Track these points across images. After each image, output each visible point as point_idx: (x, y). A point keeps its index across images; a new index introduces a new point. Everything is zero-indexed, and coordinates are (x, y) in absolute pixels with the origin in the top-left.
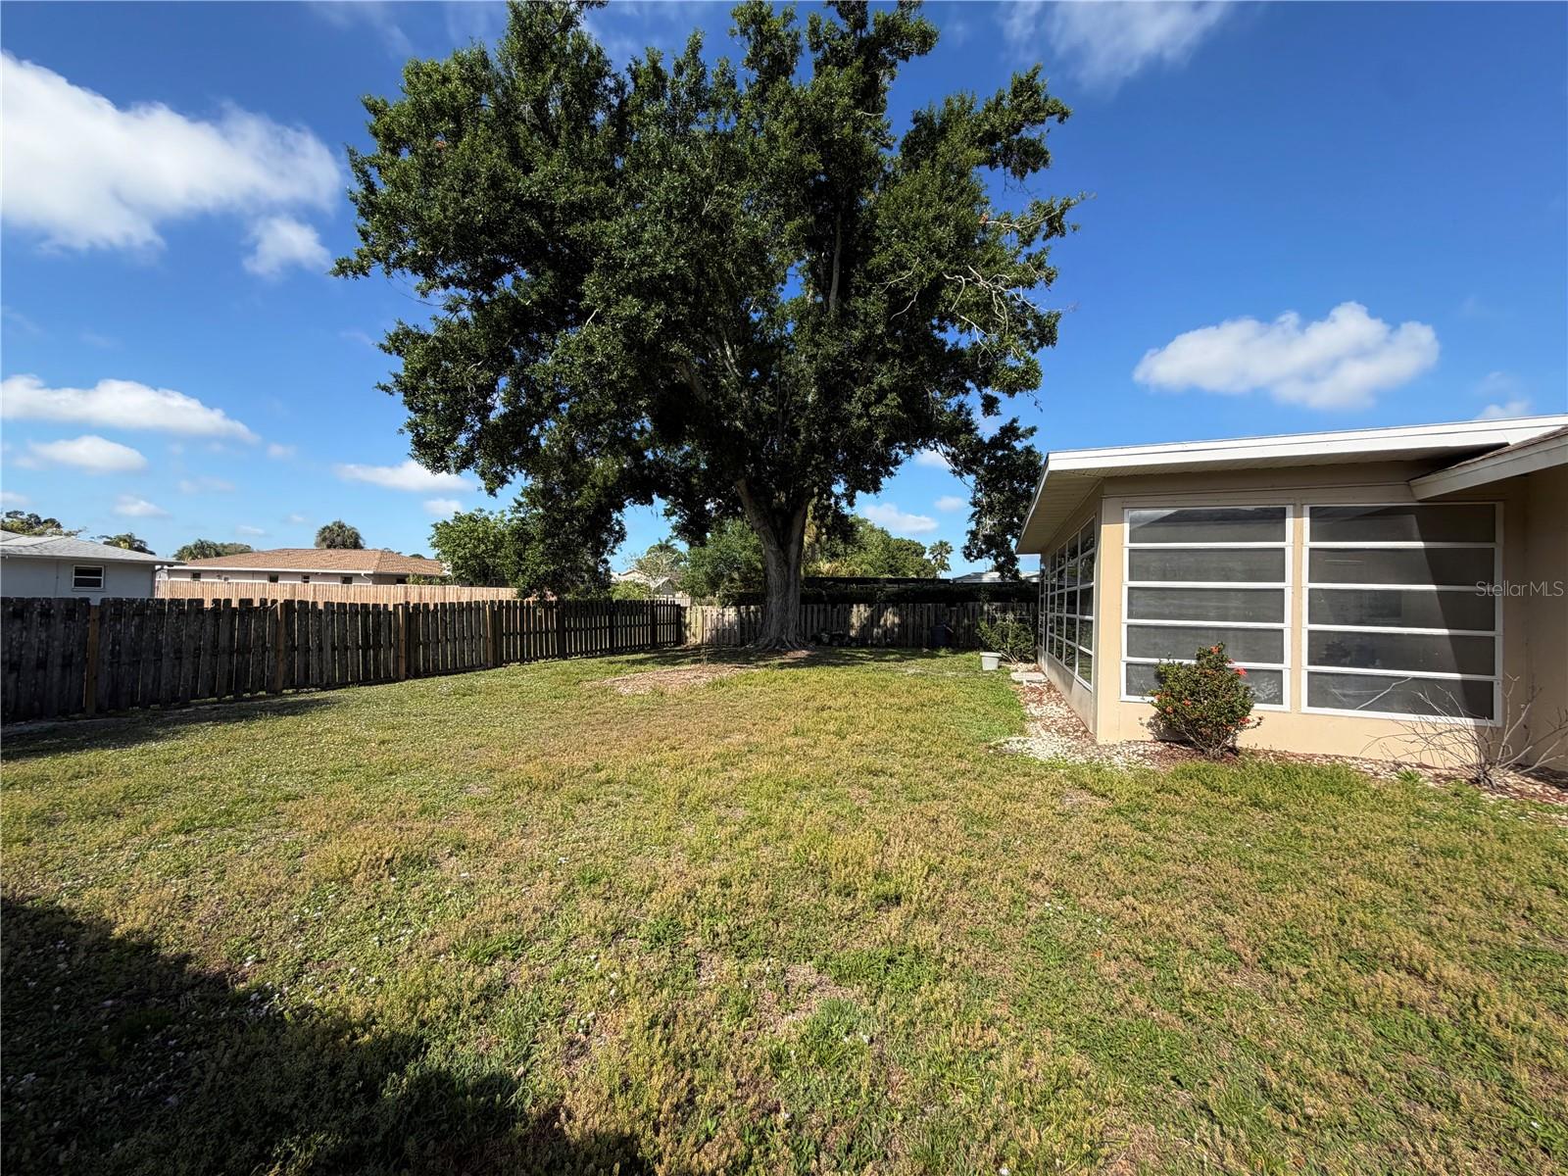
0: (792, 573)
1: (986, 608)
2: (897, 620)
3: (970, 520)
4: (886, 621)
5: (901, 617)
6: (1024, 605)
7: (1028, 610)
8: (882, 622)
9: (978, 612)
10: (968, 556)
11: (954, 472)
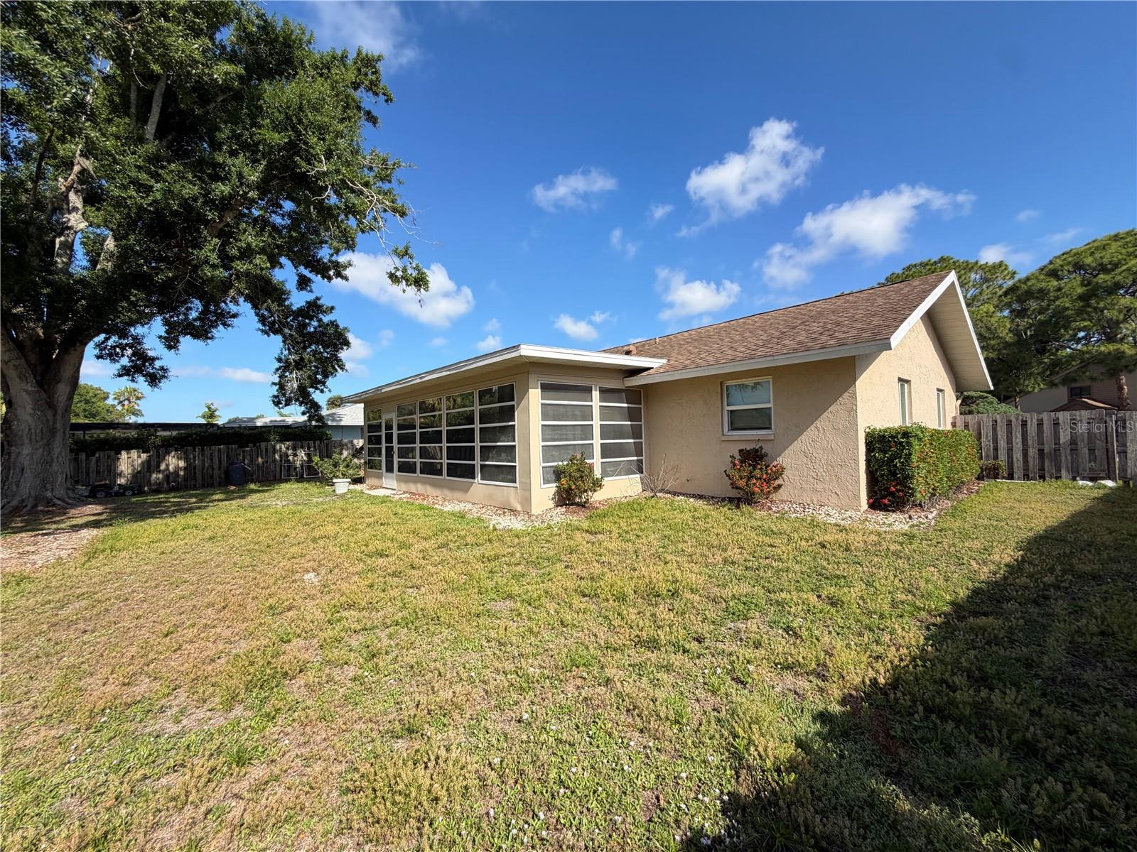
0: (59, 417)
1: (278, 447)
2: (182, 464)
3: (275, 373)
4: (167, 466)
5: (186, 460)
6: (312, 443)
7: (314, 447)
8: (163, 467)
9: (270, 450)
10: (277, 403)
11: (262, 331)
